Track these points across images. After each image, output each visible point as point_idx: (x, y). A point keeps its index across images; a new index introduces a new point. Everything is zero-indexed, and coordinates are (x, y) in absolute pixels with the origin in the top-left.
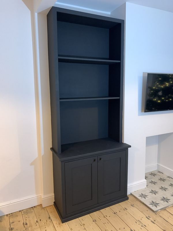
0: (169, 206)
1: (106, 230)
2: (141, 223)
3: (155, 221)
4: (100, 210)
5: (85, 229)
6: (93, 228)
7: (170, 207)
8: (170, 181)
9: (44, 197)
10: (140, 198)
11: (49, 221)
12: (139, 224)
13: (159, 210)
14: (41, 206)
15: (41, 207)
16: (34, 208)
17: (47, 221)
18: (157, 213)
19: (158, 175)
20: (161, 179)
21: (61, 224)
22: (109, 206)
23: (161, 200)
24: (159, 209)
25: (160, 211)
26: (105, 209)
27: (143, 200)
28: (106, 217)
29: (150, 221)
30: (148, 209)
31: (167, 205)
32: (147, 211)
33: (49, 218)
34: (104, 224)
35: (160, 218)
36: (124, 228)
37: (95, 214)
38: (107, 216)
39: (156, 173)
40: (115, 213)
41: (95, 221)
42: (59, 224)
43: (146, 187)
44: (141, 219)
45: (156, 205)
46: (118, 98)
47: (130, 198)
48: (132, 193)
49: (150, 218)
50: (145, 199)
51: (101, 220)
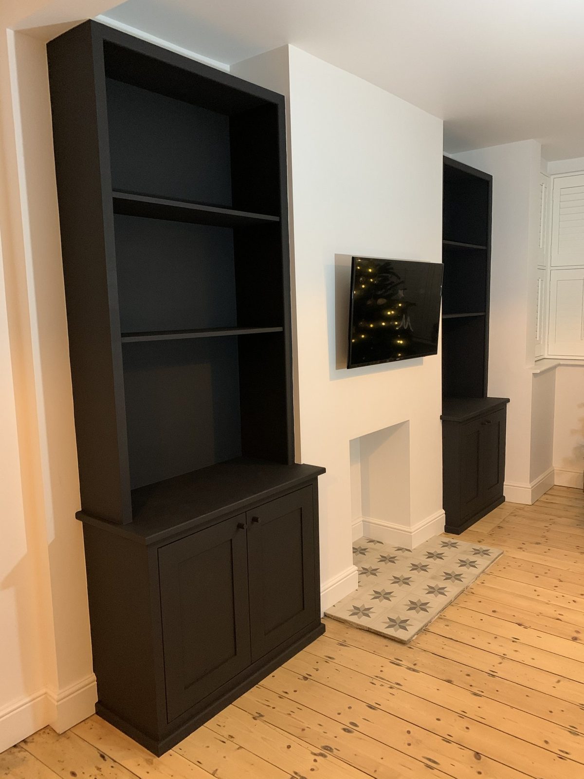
0: (432, 618)
1: (303, 730)
2: (385, 680)
3: (415, 665)
4: (261, 683)
5: (241, 747)
6: (262, 738)
7: (435, 621)
8: (407, 558)
9: (63, 695)
10: (354, 619)
11: (105, 766)
12: (382, 685)
13: (414, 636)
14: (47, 731)
15: (52, 734)
16: (23, 745)
17: (99, 769)
18: (412, 643)
19: (372, 549)
20: (383, 559)
21: (156, 760)
22: (279, 664)
23: (409, 610)
24: (413, 633)
25: (416, 639)
26: (271, 675)
27: (364, 621)
28: (284, 695)
29: (403, 669)
30: (385, 642)
31: (429, 619)
32: (387, 646)
33: (103, 757)
34: (289, 714)
35: (424, 653)
36: (350, 708)
37: (251, 697)
38: (286, 693)
39: (365, 544)
40: (306, 678)
41: (258, 716)
42: (150, 762)
43: (357, 587)
44: (381, 671)
45: (402, 624)
46: (278, 329)
47: (329, 625)
48: (328, 612)
49: (401, 661)
50: (369, 618)
51: (277, 709)
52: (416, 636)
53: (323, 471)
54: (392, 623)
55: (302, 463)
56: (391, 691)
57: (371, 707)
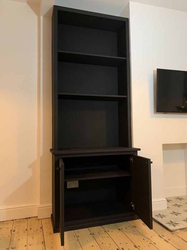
1: (103, 243)
2: (150, 240)
3: (169, 240)
4: (103, 226)
5: (78, 240)
6: (87, 240)
9: (40, 206)
11: (40, 230)
12: (147, 241)
14: (36, 218)
16: (28, 218)
17: (37, 230)
18: (175, 233)
21: (53, 234)
23: (183, 221)
24: (177, 228)
26: (109, 225)
27: (159, 219)
28: (107, 232)
29: (162, 239)
32: (162, 230)
34: (103, 237)
35: (177, 237)
36: (126, 243)
37: (96, 229)
40: (119, 230)
41: (92, 234)
42: (50, 234)
43: (166, 209)
44: (152, 237)
45: (175, 224)
46: (126, 96)
49: (164, 237)
50: (162, 219)
51: (100, 234)
52: (179, 231)
53: (139, 150)
54: (171, 223)
55: (134, 147)
56: (149, 244)
57: (135, 246)
